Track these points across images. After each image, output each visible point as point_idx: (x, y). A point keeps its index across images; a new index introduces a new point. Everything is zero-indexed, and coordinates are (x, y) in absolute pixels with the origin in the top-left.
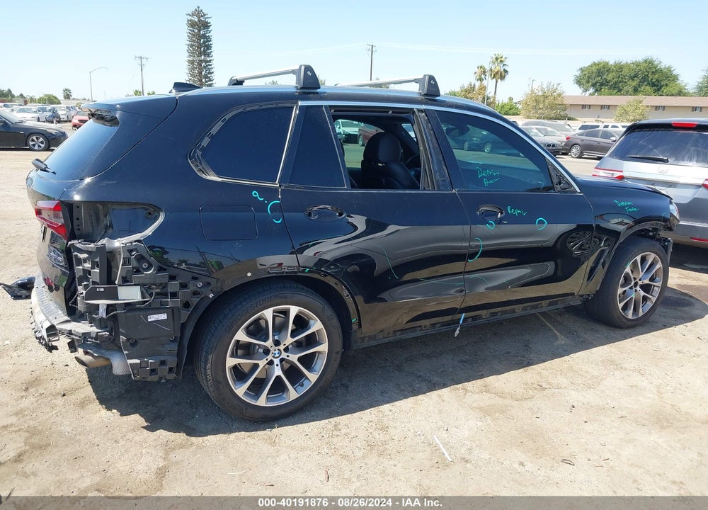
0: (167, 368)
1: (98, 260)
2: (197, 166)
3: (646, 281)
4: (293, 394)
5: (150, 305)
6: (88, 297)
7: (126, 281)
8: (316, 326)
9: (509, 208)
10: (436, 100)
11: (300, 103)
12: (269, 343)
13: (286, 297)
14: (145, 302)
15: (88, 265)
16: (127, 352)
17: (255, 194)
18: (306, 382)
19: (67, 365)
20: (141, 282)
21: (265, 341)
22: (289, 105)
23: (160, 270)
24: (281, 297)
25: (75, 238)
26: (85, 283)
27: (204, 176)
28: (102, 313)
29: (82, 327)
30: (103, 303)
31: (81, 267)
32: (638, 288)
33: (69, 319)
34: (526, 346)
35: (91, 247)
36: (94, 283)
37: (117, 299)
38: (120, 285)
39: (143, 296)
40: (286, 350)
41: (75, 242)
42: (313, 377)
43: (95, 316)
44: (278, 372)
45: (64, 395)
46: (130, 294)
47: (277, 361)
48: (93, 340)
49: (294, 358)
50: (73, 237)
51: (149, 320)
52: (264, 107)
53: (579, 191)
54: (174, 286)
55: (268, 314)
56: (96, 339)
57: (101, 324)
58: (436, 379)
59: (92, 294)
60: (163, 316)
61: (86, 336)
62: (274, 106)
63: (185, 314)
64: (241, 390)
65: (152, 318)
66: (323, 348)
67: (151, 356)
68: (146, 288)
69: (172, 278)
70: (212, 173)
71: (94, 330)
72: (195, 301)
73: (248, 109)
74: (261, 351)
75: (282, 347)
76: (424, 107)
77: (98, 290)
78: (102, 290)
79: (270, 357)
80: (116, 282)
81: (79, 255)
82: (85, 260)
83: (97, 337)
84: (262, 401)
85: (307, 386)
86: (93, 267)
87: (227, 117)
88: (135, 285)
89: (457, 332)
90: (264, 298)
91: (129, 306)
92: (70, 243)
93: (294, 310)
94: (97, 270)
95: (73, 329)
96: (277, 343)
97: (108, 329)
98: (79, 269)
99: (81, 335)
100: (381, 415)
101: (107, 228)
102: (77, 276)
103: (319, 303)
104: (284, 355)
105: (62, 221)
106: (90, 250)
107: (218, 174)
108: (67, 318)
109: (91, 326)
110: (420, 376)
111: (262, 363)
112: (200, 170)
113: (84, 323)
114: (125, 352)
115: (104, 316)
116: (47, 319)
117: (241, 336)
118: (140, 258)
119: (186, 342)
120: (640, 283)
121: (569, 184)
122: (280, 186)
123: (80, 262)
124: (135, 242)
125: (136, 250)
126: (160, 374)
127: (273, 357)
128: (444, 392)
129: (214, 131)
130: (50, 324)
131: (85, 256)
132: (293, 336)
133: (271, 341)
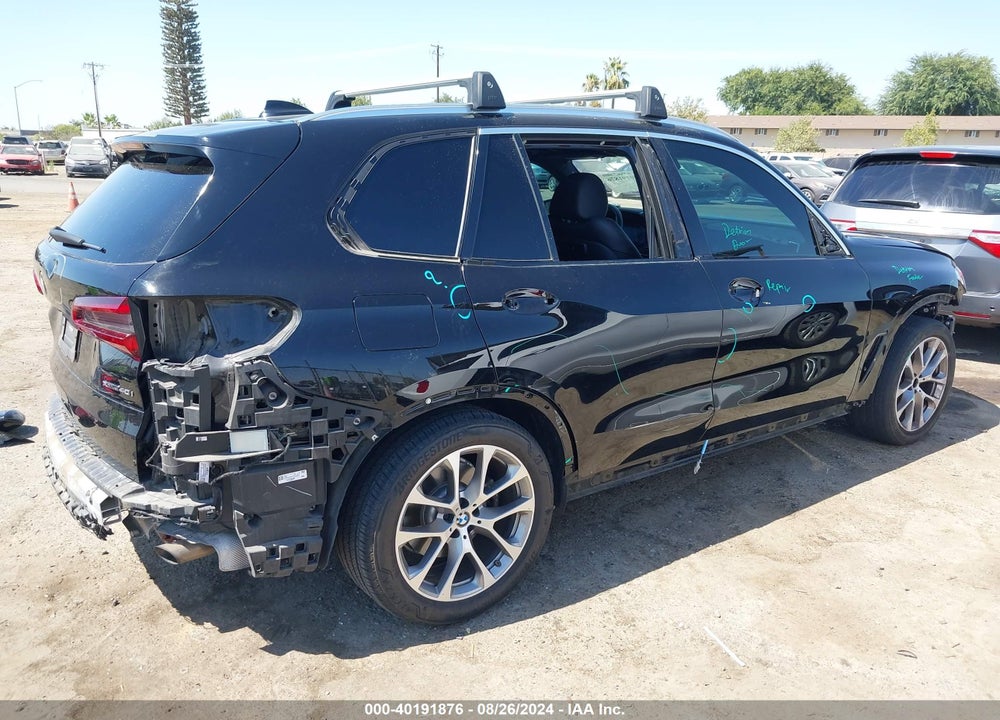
0: (307, 554)
1: (196, 391)
2: (340, 234)
3: (929, 378)
4: (488, 578)
5: (282, 458)
6: (183, 450)
7: (243, 423)
8: (519, 473)
9: (768, 282)
10: (660, 125)
11: (481, 131)
12: (454, 505)
13: (478, 433)
14: (273, 455)
15: (177, 400)
16: (244, 535)
17: (429, 275)
18: (504, 559)
19: (106, 553)
20: (269, 422)
21: (449, 502)
22: (466, 134)
23: (299, 401)
24: (472, 434)
25: (152, 357)
26: (172, 428)
27: (351, 250)
28: (203, 476)
29: (166, 500)
30: (205, 460)
31: (164, 404)
32: (918, 388)
33: (141, 486)
34: (780, 479)
35: (186, 372)
36: (189, 428)
37: (228, 451)
38: (233, 430)
39: (272, 445)
40: (476, 513)
41: (155, 362)
42: (514, 551)
43: (193, 482)
44: (466, 546)
45: (117, 603)
46: (251, 443)
47: (464, 531)
48: (189, 520)
49: (488, 524)
50: (149, 354)
51: (280, 482)
52: (430, 138)
53: (848, 253)
54: (319, 426)
55: (454, 460)
56: (193, 517)
57: (200, 493)
58: (675, 539)
59: (187, 448)
60: (301, 475)
61: (176, 514)
62: (443, 136)
63: (336, 469)
64: (416, 580)
65: (285, 479)
66: (529, 506)
67: (281, 538)
68: (275, 432)
69: (316, 413)
70: (362, 244)
71: (188, 503)
72: (352, 447)
73: (407, 141)
74: (440, 516)
75: (470, 509)
76: (647, 135)
77: (197, 439)
78: (205, 439)
79: (454, 526)
80: (228, 425)
81: (161, 383)
82: (172, 392)
83: (196, 513)
84: (445, 595)
85: (507, 565)
86: (187, 403)
87: (379, 155)
88: (258, 428)
89: (698, 467)
90: (448, 436)
91: (251, 464)
92: (145, 365)
93: (489, 452)
94: (195, 408)
95: (153, 504)
96: (464, 503)
97: (212, 500)
98: (160, 407)
99: (169, 513)
100: (617, 602)
101: (204, 337)
102: (157, 417)
103: (523, 438)
104: (473, 521)
105: (131, 329)
106: (184, 375)
107: (372, 246)
108: (136, 485)
109: (183, 497)
110: (651, 536)
111: (445, 536)
112: (346, 241)
113: (167, 493)
114: (241, 536)
115: (207, 481)
116: (99, 486)
117: (416, 497)
118: (267, 384)
119: (335, 513)
120: (921, 380)
121: (836, 243)
122: (462, 261)
123: (163, 394)
124: (258, 358)
125: (260, 373)
126: (296, 566)
127: (458, 524)
128: (694, 558)
129: (361, 177)
130: (106, 496)
131: (172, 385)
132: (487, 491)
133: (456, 501)
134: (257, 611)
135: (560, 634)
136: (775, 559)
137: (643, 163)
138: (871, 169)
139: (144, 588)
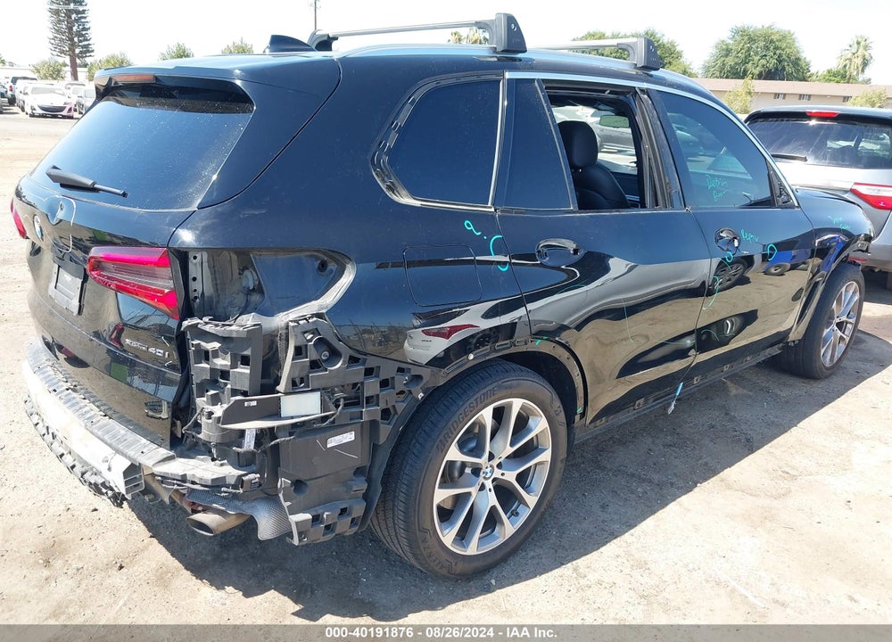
0: (350, 519)
1: (247, 352)
2: (383, 181)
3: (844, 318)
4: (509, 528)
5: (333, 422)
6: (230, 416)
7: (297, 386)
8: (539, 425)
9: (742, 232)
11: (508, 75)
13: (510, 387)
14: (324, 419)
15: (222, 362)
16: (289, 503)
17: (468, 225)
18: (521, 509)
20: (323, 384)
21: (480, 457)
22: (494, 77)
23: (353, 360)
24: (506, 388)
25: (191, 315)
26: (212, 392)
27: (389, 194)
28: (249, 443)
29: (203, 469)
30: (252, 427)
31: (204, 365)
32: (835, 327)
33: (172, 453)
35: (237, 331)
36: (234, 392)
37: (276, 414)
38: (286, 394)
39: (324, 407)
40: (499, 466)
41: (195, 321)
42: (531, 500)
43: (239, 450)
44: (492, 500)
45: (121, 567)
46: (302, 406)
47: (489, 484)
48: (230, 490)
49: (511, 476)
50: (188, 312)
51: (328, 446)
52: (462, 80)
53: (796, 205)
54: (372, 386)
55: (488, 415)
56: (235, 487)
57: (243, 462)
58: (656, 477)
59: (236, 413)
60: (349, 437)
61: (218, 484)
62: (475, 78)
63: (385, 431)
64: (448, 536)
65: (333, 442)
66: (546, 456)
67: (326, 501)
68: (326, 392)
69: (369, 372)
70: (404, 192)
71: (229, 472)
72: (401, 407)
73: (443, 83)
74: (468, 470)
75: (495, 462)
76: (645, 85)
77: (246, 404)
78: (254, 403)
79: (481, 480)
80: (281, 387)
81: (203, 344)
82: (216, 354)
83: (240, 482)
84: (473, 548)
85: (524, 514)
86: (234, 366)
87: (417, 96)
88: (312, 391)
89: (673, 407)
90: (484, 391)
91: (302, 428)
92: (186, 323)
93: (517, 404)
94: (246, 370)
95: (189, 473)
96: (491, 457)
97: (254, 468)
98: (201, 369)
99: (209, 483)
101: (249, 292)
102: (196, 380)
103: (547, 392)
104: (497, 473)
105: (171, 284)
106: (234, 335)
107: (414, 194)
108: (164, 452)
109: (222, 465)
110: (633, 475)
111: (474, 490)
112: (389, 188)
113: (202, 460)
114: (286, 504)
115: (252, 447)
117: (454, 454)
118: (322, 342)
119: (378, 474)
120: (837, 321)
121: (788, 195)
122: (495, 210)
123: (206, 356)
124: (313, 316)
125: (315, 332)
126: (339, 530)
127: (484, 478)
129: (402, 120)
130: (129, 463)
131: (216, 345)
132: (511, 445)
133: (486, 455)
134: (273, 571)
135: (582, 581)
136: (751, 495)
137: (643, 113)
138: (760, 124)
139: (146, 548)
